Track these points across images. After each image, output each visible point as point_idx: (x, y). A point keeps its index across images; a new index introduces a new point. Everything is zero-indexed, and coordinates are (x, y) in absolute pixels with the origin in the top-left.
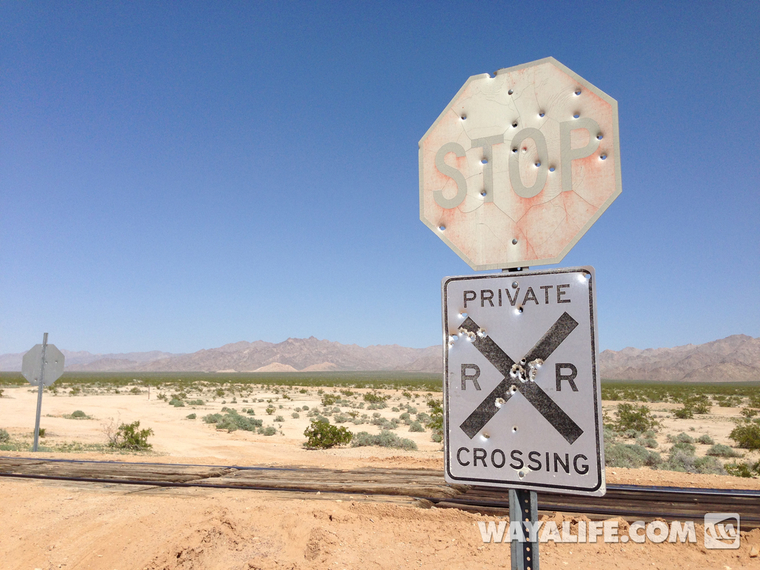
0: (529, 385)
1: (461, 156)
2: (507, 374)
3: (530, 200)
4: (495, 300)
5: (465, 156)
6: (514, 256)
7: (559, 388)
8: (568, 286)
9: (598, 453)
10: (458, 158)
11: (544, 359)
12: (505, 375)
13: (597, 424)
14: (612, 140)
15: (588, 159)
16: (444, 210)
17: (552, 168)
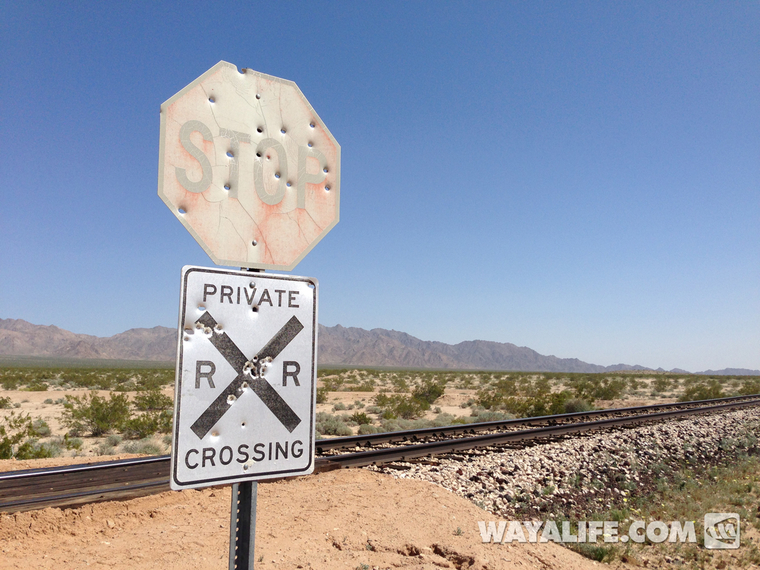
0: (260, 381)
1: (208, 140)
2: (240, 371)
3: (270, 207)
4: (234, 297)
5: (211, 142)
6: (254, 257)
7: (285, 384)
8: (298, 293)
9: (311, 438)
10: (205, 141)
11: (274, 357)
12: (238, 372)
13: (312, 413)
14: (334, 176)
15: (317, 186)
16: (187, 191)
17: (290, 183)
